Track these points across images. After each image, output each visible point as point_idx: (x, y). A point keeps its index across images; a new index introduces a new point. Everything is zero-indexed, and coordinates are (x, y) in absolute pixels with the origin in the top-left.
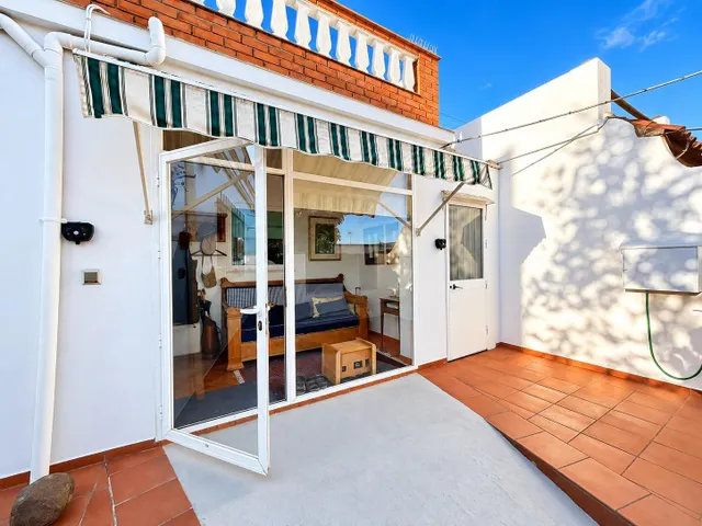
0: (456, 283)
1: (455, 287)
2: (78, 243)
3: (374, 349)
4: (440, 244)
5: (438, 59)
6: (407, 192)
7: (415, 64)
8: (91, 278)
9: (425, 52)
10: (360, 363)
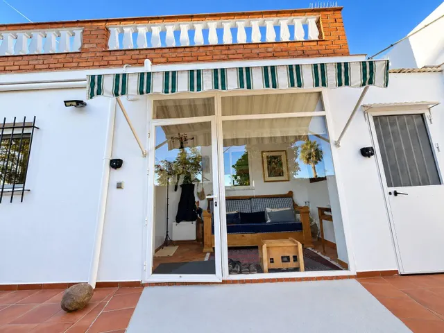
0: (398, 189)
1: (396, 194)
2: (116, 169)
3: (300, 246)
4: (366, 152)
5: (340, 9)
6: (322, 113)
7: (318, 23)
8: (119, 186)
9: (325, 10)
10: (288, 258)
